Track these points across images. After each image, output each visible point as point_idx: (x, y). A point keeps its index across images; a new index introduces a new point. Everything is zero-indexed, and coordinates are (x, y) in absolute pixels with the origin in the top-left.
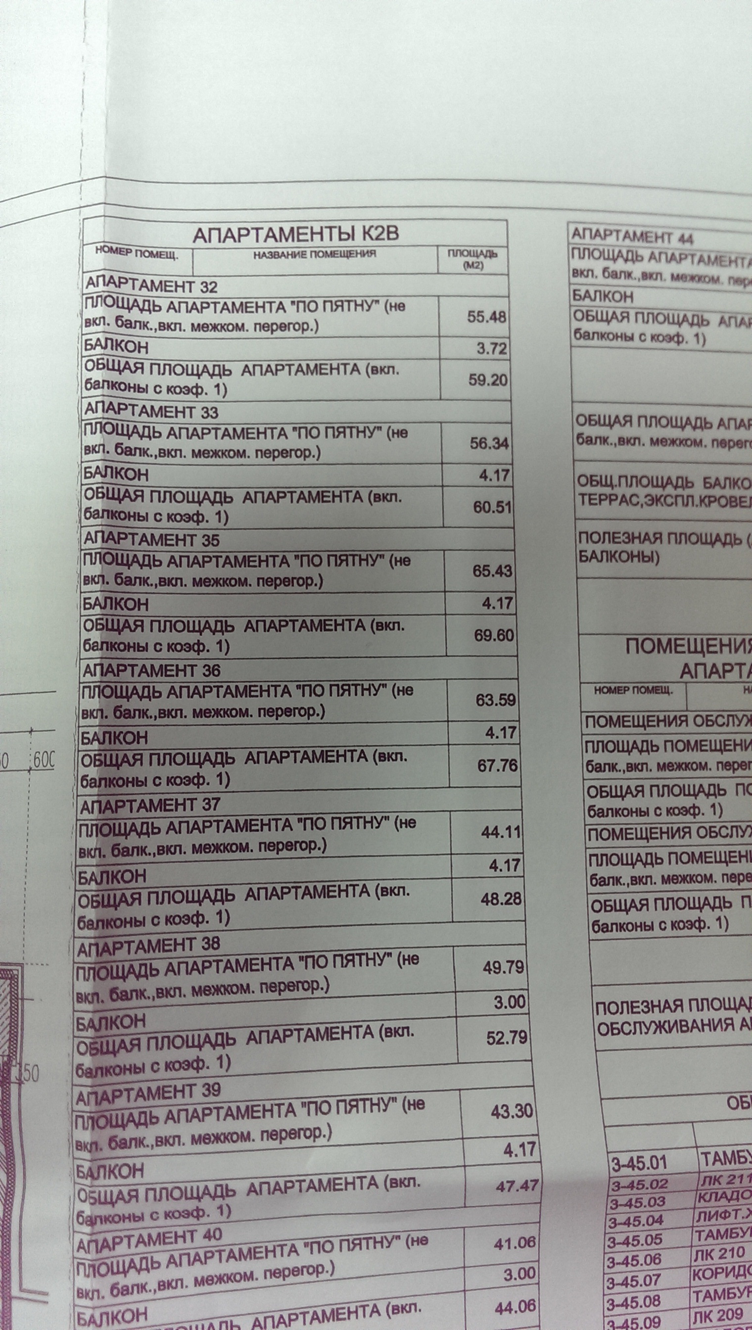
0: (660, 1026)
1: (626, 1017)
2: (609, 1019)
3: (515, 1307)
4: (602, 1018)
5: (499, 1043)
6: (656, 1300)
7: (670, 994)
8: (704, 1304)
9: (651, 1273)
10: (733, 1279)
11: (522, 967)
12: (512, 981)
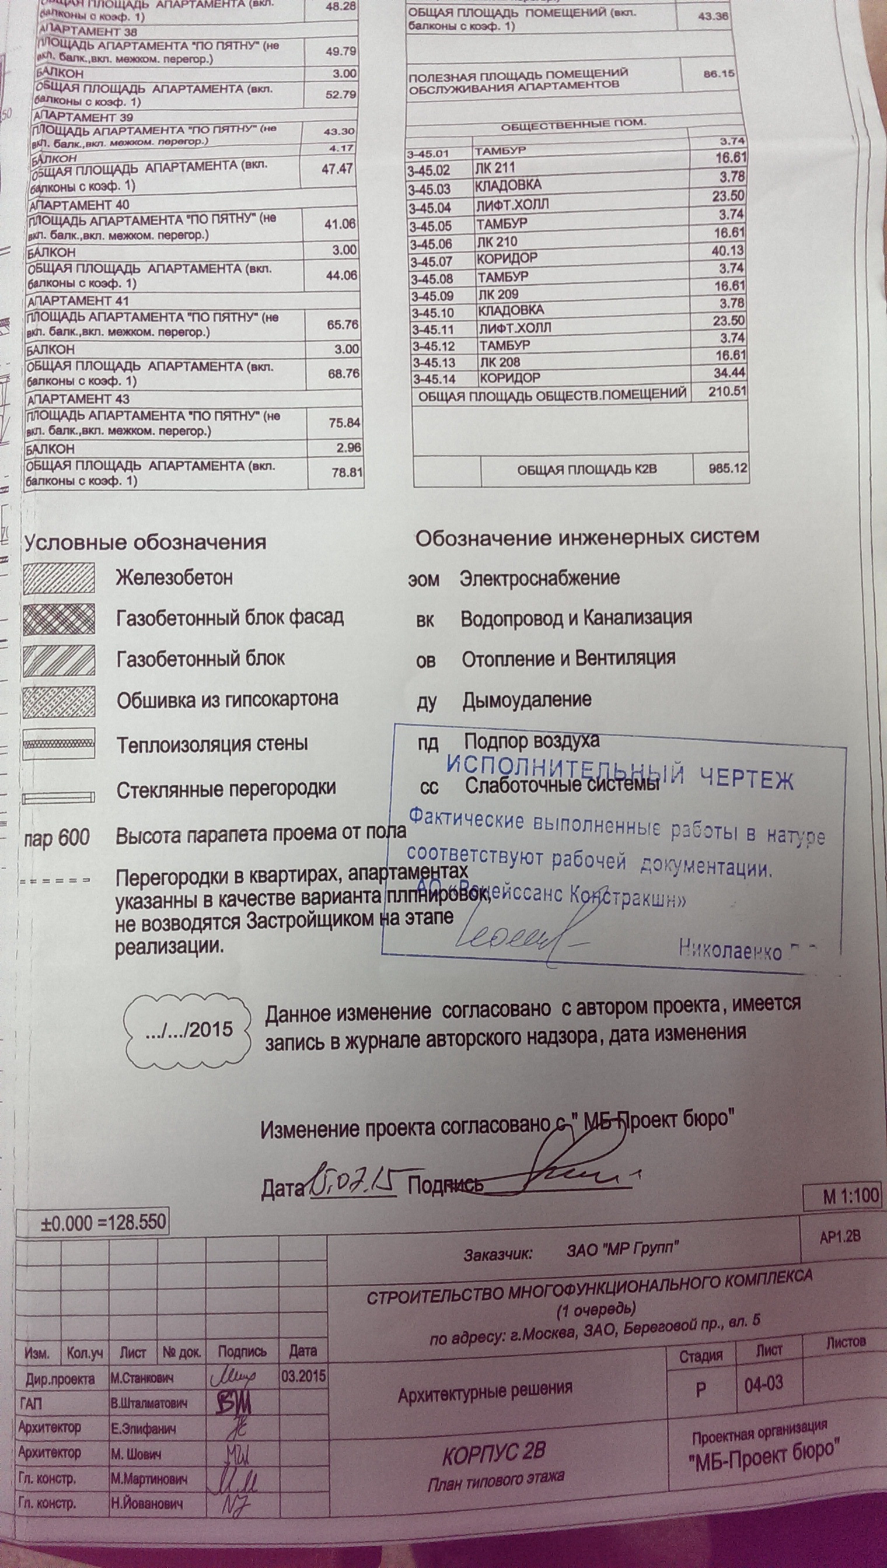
0: (457, 89)
1: (432, 83)
2: (418, 85)
3: (341, 275)
4: (413, 84)
5: (335, 97)
6: (449, 278)
7: (467, 71)
8: (487, 284)
9: (445, 255)
10: (510, 265)
11: (355, 51)
12: (349, 60)
